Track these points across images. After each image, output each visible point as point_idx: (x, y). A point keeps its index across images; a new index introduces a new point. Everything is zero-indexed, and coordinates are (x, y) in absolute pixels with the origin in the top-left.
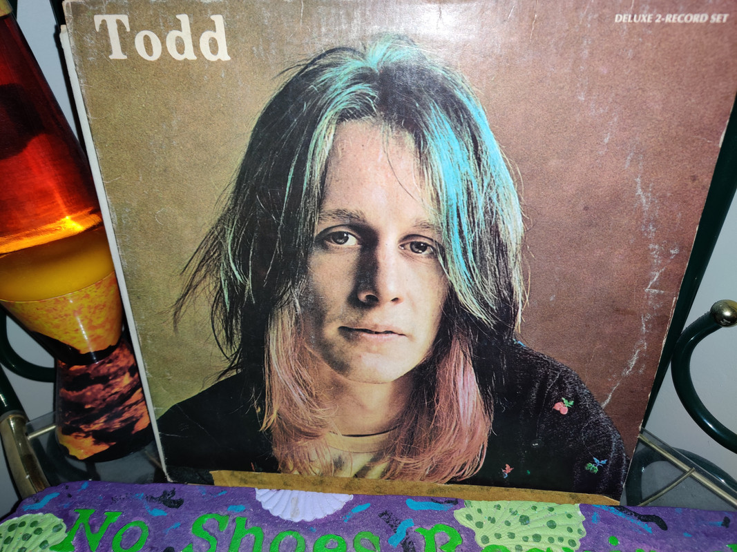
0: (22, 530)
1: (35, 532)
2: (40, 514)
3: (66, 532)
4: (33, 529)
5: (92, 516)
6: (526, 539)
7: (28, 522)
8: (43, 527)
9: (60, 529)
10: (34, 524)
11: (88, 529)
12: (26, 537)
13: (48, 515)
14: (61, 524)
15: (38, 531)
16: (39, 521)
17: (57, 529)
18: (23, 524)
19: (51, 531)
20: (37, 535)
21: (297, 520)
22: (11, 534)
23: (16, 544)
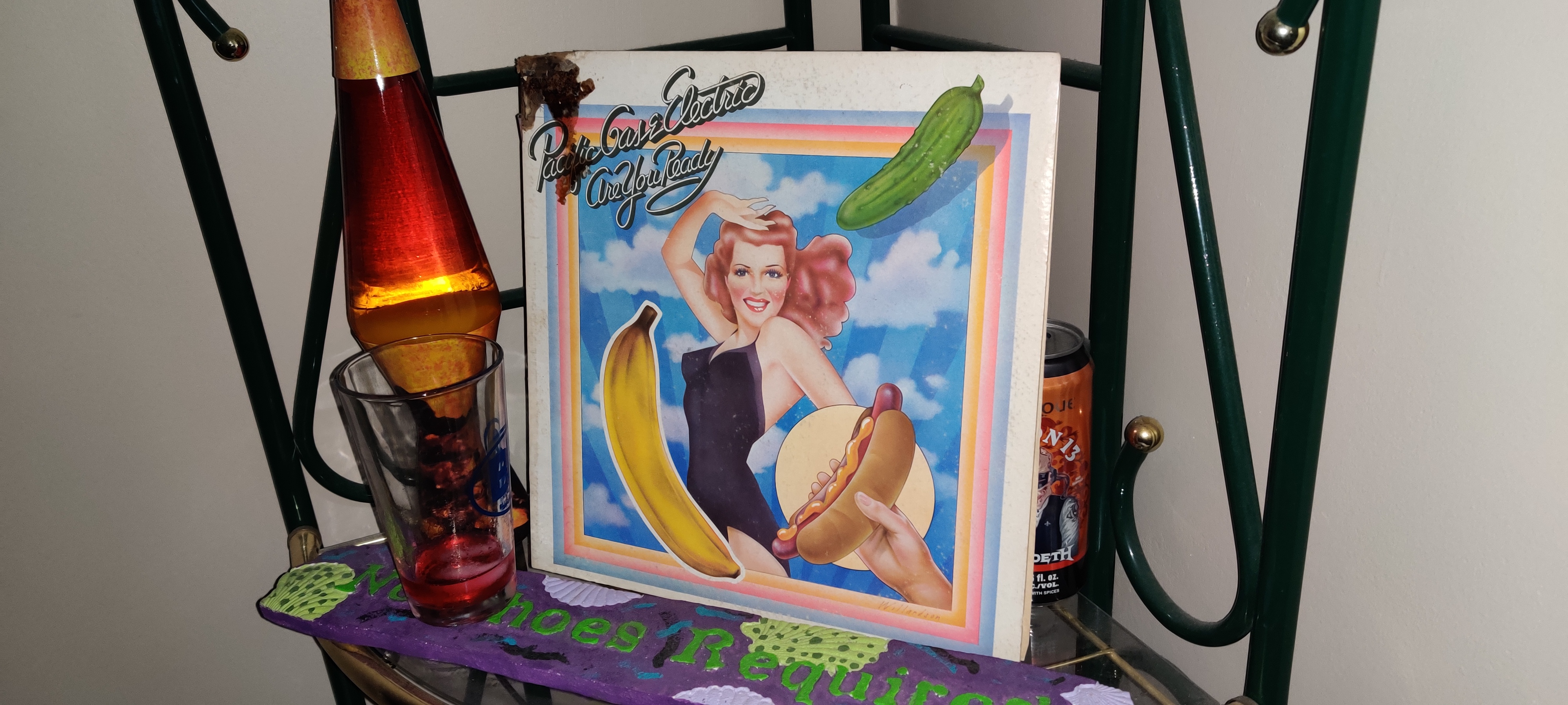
0: (316, 573)
1: (326, 575)
2: (336, 564)
3: (353, 579)
4: (326, 572)
5: (381, 570)
6: (805, 654)
7: (322, 568)
8: (335, 573)
9: (348, 577)
10: (328, 569)
11: (373, 578)
12: (317, 577)
13: (342, 565)
14: (351, 573)
15: (330, 575)
16: (333, 568)
17: (346, 576)
18: (318, 568)
19: (341, 576)
20: (326, 578)
21: (572, 604)
22: (305, 574)
23: (306, 581)
